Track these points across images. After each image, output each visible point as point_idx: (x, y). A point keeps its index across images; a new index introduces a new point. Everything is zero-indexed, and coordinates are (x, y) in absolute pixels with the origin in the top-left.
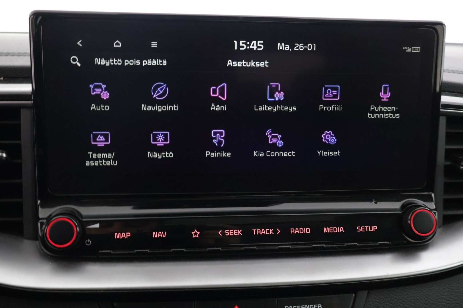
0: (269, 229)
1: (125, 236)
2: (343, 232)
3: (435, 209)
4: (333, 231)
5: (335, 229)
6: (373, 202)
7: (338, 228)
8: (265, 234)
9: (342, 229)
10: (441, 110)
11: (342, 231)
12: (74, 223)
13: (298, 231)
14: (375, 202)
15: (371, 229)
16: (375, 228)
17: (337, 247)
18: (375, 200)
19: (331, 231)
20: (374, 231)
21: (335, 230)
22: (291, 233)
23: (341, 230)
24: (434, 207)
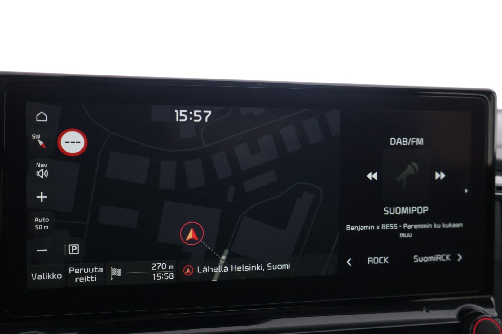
3: (498, 317)
6: (424, 311)
10: (497, 194)
24: (496, 314)
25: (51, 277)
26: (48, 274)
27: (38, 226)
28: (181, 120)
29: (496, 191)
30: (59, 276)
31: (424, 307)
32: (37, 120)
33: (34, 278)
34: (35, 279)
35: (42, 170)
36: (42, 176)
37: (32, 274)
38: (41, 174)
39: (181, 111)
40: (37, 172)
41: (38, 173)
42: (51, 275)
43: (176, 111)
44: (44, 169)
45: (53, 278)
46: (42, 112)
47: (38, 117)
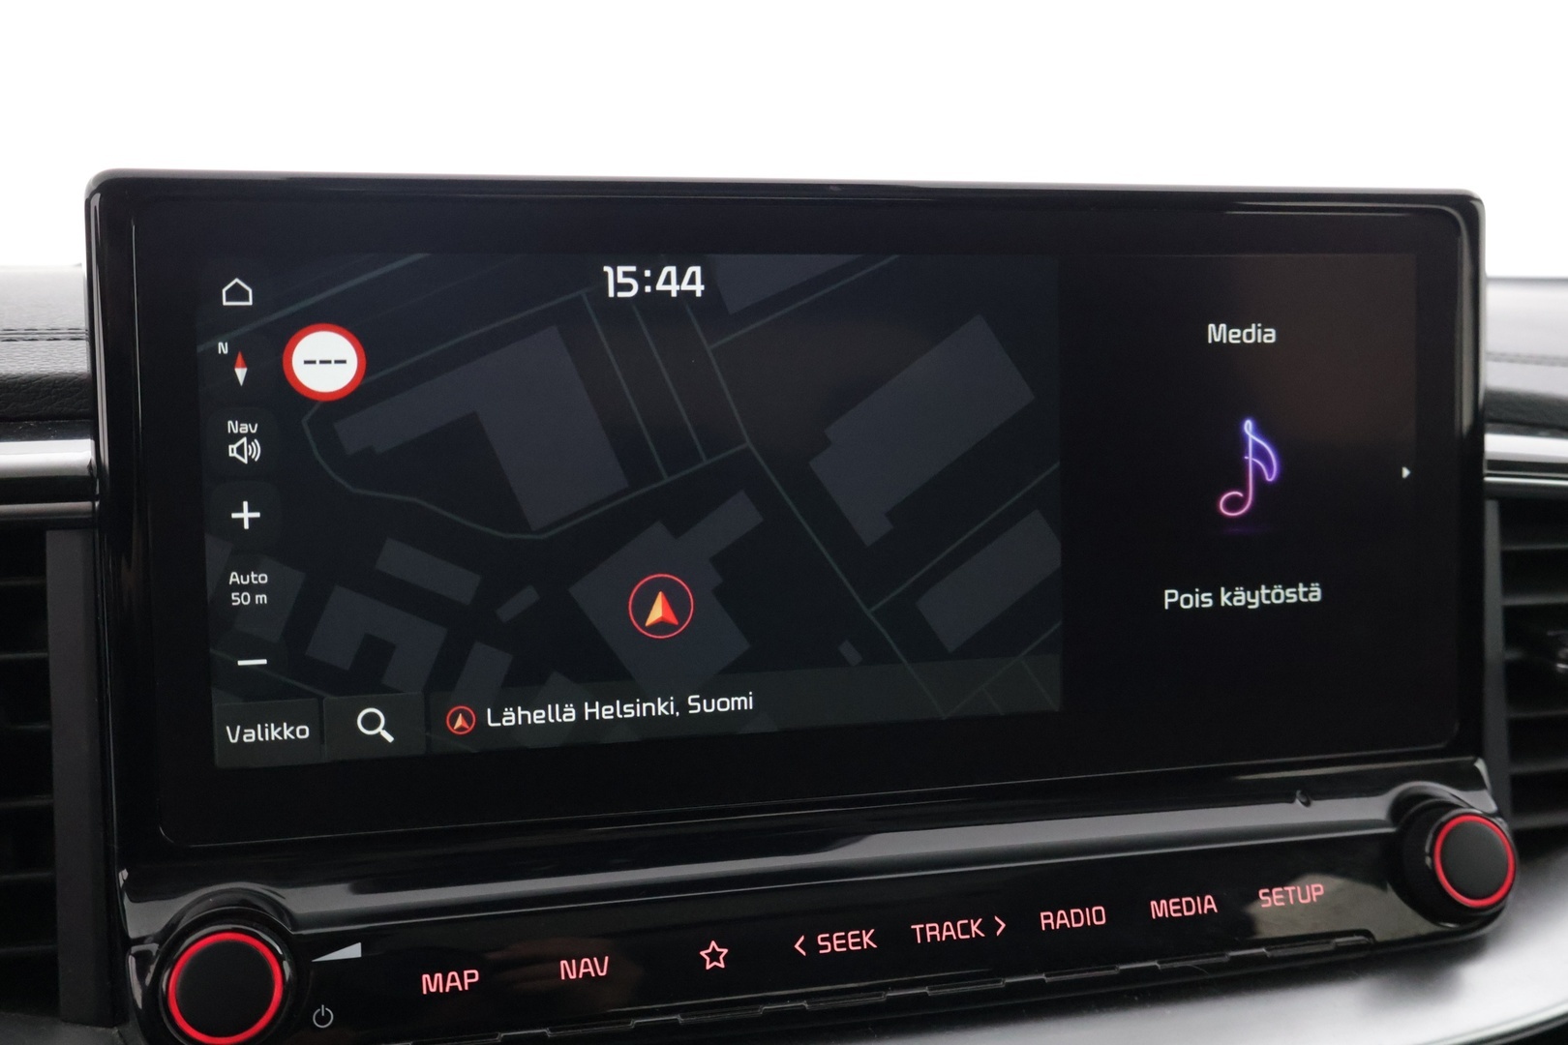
0: (966, 921)
1: (458, 983)
2: (1216, 911)
3: (1498, 814)
4: (1181, 911)
5: (1189, 904)
6: (1298, 802)
7: (1198, 899)
8: (955, 938)
9: (1210, 904)
10: (1488, 479)
11: (1210, 910)
12: (269, 947)
13: (1066, 921)
14: (1304, 800)
15: (1304, 897)
16: (1317, 889)
17: (1201, 966)
18: (1303, 794)
19: (1175, 911)
20: (1315, 899)
21: (1189, 909)
22: (1044, 928)
23: (1207, 906)
24: (1493, 807)
25: (281, 733)
26: (272, 725)
27: (240, 597)
28: (621, 294)
29: (1486, 471)
30: (303, 732)
31: (1298, 792)
32: (225, 303)
33: (234, 738)
34: (236, 741)
35: (244, 440)
36: (243, 456)
37: (228, 728)
38: (240, 450)
39: (621, 269)
40: (230, 447)
41: (233, 449)
42: (279, 729)
43: (608, 269)
44: (250, 437)
45: (286, 738)
46: (237, 280)
47: (227, 292)
